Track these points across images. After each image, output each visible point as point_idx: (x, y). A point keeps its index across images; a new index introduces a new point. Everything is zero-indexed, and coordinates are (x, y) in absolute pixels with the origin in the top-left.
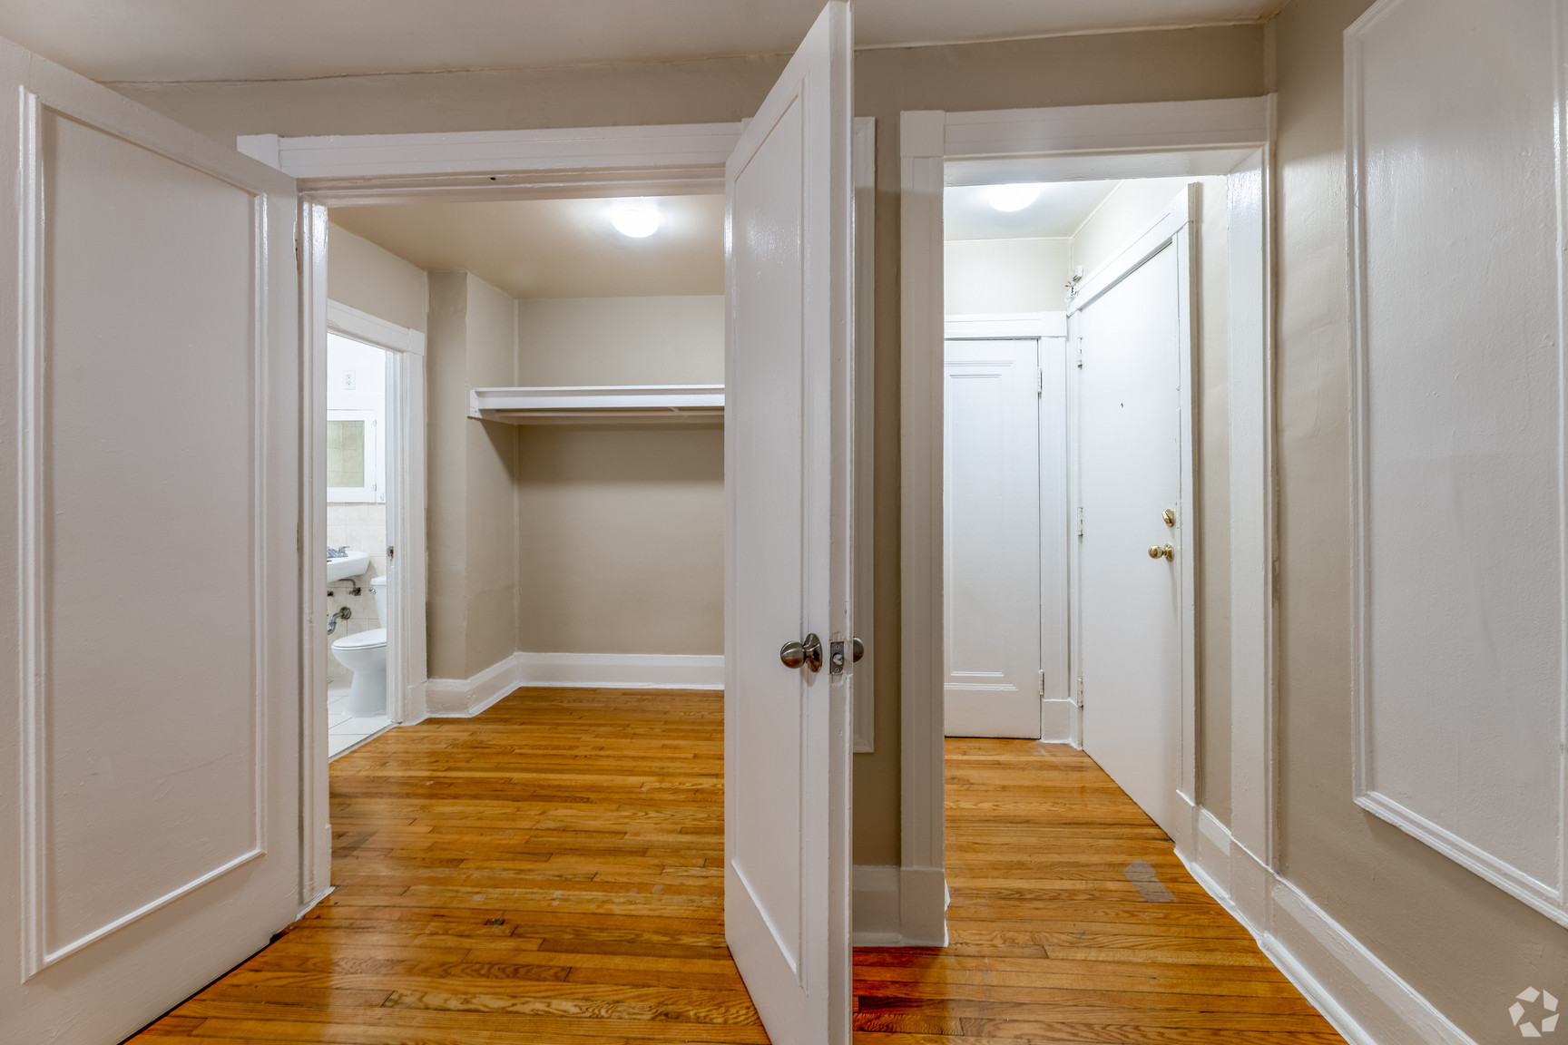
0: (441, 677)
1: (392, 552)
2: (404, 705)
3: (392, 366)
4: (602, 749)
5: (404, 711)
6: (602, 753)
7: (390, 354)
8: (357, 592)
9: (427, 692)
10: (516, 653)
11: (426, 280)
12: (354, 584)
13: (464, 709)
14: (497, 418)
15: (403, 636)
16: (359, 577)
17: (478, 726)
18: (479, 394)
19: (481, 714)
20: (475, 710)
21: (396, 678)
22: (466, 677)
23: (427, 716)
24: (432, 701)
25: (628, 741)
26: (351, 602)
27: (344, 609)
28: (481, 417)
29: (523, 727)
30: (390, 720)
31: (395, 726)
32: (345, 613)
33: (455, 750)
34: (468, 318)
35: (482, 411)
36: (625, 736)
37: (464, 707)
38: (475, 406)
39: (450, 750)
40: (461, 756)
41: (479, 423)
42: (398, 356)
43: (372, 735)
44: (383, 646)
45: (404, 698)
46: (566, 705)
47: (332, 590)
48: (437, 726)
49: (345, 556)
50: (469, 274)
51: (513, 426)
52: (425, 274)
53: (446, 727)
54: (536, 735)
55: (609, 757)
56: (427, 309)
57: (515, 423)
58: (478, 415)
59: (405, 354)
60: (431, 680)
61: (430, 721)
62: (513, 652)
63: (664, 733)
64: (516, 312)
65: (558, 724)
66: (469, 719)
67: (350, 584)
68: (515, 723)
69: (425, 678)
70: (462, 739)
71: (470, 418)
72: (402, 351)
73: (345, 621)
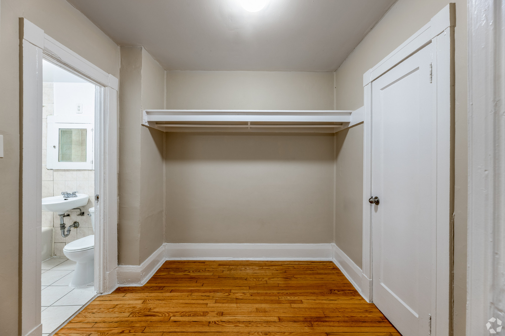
0: (126, 264)
1: (98, 198)
2: (104, 283)
3: (99, 94)
4: (222, 314)
5: (104, 286)
6: (224, 318)
7: (98, 87)
8: (82, 214)
9: (117, 273)
10: (164, 244)
11: (119, 50)
12: (81, 210)
13: (139, 281)
14: (156, 127)
15: (104, 244)
16: (83, 207)
17: (147, 294)
18: (148, 113)
19: (148, 283)
20: (143, 282)
21: (100, 268)
22: (139, 264)
23: (117, 286)
24: (121, 277)
25: (234, 305)
26: (79, 219)
27: (75, 223)
28: (148, 126)
29: (172, 294)
30: (96, 292)
31: (99, 295)
32: (76, 225)
33: (134, 319)
34: (142, 72)
35: (149, 122)
36: (231, 301)
37: (138, 280)
38: (146, 119)
39: (131, 319)
40: (138, 325)
41: (147, 129)
42: (103, 88)
43: (84, 306)
44: (93, 248)
45: (104, 279)
46: (192, 274)
47: (69, 213)
48: (123, 294)
49: (76, 196)
50: (143, 48)
51: (163, 132)
52: (119, 47)
53: (129, 295)
54: (181, 301)
55: (229, 322)
56: (120, 67)
57: (165, 131)
58: (147, 124)
59: (106, 88)
60: (120, 266)
61: (119, 290)
62: (162, 243)
63: (253, 298)
64: (165, 77)
65: (192, 291)
66: (141, 287)
67: (79, 210)
68: (166, 292)
69: (117, 265)
70: (138, 306)
71: (143, 125)
72: (105, 86)
73: (76, 229)
